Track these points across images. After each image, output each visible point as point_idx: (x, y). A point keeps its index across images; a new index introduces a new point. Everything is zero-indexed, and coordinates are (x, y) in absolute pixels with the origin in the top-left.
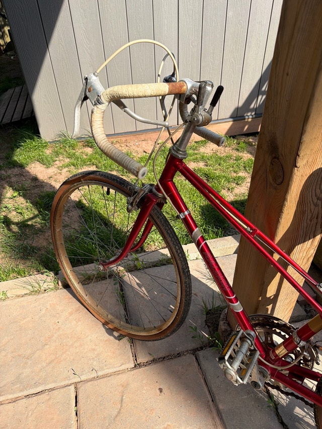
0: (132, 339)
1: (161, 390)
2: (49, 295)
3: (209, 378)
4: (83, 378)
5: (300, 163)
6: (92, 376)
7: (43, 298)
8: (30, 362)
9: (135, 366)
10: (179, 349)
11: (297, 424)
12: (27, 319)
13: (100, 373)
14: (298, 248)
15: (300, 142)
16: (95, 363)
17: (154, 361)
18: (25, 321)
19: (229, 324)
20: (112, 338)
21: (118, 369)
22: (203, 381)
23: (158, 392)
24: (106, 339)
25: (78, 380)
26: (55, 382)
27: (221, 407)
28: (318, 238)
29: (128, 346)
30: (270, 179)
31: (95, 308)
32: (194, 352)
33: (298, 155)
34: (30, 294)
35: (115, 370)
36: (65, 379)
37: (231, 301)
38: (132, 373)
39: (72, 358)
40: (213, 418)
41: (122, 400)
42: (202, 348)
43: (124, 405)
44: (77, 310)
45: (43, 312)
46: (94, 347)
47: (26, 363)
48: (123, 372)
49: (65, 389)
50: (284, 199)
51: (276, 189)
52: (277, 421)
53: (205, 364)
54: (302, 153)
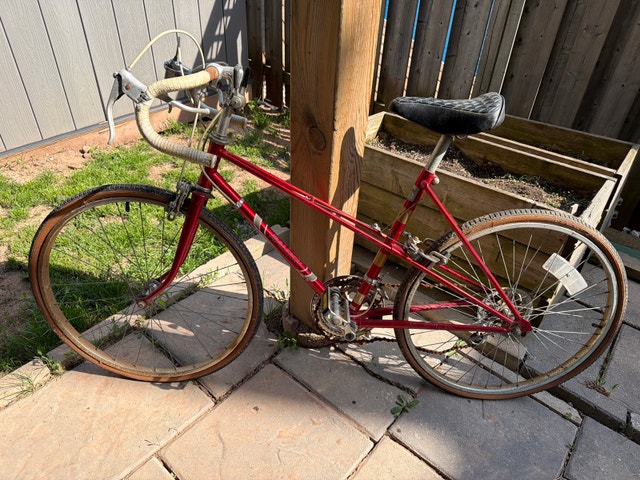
0: (197, 380)
1: (256, 409)
2: (51, 387)
3: (297, 374)
4: (162, 443)
5: (337, 126)
6: (172, 436)
7: (43, 394)
8: (78, 466)
9: (216, 403)
10: (254, 364)
11: (386, 370)
12: (37, 427)
13: (180, 429)
14: (345, 205)
15: (334, 109)
16: (167, 423)
17: (234, 389)
18: (34, 429)
19: (294, 317)
20: (172, 390)
21: (198, 415)
22: (292, 380)
23: (254, 411)
24: (166, 394)
25: (158, 448)
26: (127, 466)
27: (319, 391)
28: (357, 191)
29: (196, 388)
30: (312, 147)
31: (133, 368)
32: (271, 360)
33: (334, 120)
34: (18, 398)
35: (195, 417)
36: (140, 456)
37: (305, 273)
38: (216, 410)
39: (134, 433)
40: (318, 403)
41: (221, 439)
42: (276, 354)
43: (225, 441)
44: (106, 384)
45: (56, 408)
46: (155, 409)
47: (75, 469)
48: (206, 414)
49: (146, 465)
50: (330, 161)
51: (320, 154)
52: (369, 376)
53: (287, 365)
54: (337, 118)
